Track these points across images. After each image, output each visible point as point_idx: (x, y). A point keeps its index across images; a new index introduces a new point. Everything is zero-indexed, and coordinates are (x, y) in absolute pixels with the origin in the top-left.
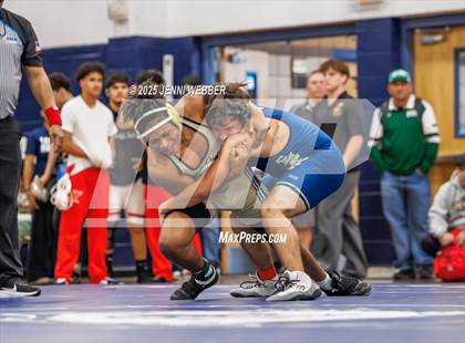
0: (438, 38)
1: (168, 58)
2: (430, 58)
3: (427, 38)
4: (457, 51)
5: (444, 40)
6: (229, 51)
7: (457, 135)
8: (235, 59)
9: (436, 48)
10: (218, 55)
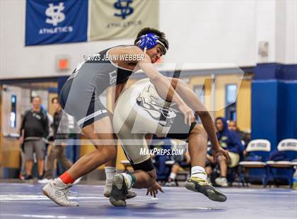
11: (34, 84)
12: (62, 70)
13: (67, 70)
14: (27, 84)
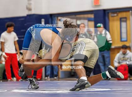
0: (115, 15)
1: (43, 20)
2: (113, 20)
3: (113, 15)
4: (121, 19)
5: (117, 15)
6: (59, 18)
7: (121, 41)
8: (61, 20)
9: (115, 18)
10: (57, 19)
11: (78, 16)
12: (96, 6)
13: (99, 6)
14: (74, 16)
